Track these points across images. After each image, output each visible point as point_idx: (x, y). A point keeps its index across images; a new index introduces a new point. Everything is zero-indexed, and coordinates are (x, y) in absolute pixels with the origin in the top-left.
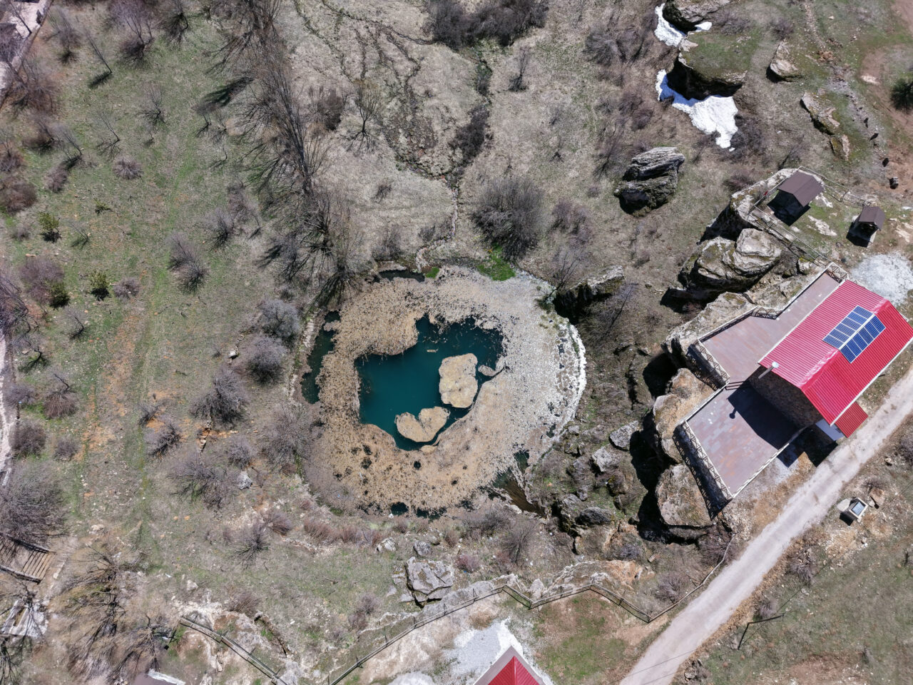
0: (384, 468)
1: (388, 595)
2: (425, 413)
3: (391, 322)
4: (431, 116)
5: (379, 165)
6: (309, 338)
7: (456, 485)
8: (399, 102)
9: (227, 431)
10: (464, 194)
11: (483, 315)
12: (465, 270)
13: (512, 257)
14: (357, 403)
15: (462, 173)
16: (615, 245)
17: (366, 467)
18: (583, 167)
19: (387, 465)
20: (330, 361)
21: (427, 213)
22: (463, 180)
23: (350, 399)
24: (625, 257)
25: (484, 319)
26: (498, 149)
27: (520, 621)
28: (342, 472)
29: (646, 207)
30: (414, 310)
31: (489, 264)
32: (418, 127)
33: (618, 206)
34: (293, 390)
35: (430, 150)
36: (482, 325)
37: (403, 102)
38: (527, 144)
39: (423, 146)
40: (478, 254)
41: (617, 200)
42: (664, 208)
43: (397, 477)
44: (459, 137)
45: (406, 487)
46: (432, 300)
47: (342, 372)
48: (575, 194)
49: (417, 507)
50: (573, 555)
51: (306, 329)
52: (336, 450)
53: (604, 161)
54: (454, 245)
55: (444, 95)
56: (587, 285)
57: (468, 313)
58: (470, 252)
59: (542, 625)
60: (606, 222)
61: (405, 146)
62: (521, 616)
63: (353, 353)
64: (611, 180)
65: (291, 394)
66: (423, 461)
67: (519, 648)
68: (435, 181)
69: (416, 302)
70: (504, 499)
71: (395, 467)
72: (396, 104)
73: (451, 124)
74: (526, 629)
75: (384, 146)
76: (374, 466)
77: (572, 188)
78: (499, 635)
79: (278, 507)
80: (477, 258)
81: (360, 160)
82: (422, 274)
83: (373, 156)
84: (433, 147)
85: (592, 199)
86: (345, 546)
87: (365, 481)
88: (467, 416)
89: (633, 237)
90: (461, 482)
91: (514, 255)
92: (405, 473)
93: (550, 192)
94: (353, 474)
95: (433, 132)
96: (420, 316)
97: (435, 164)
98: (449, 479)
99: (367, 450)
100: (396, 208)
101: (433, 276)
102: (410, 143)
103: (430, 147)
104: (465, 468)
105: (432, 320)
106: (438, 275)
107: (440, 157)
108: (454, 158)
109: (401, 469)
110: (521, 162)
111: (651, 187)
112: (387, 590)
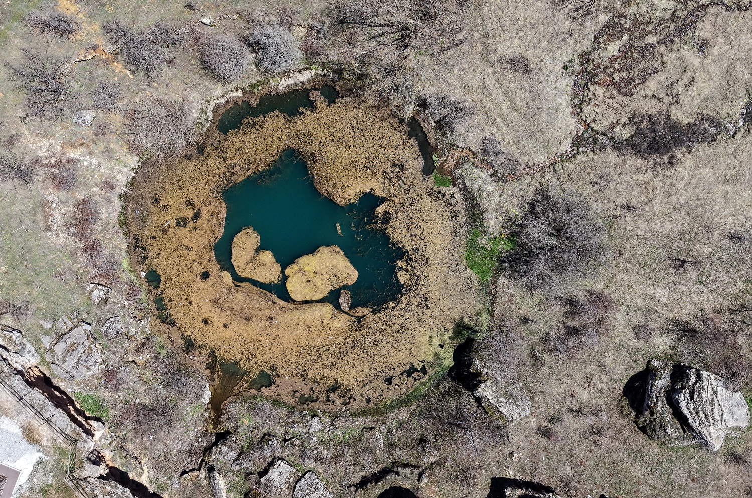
0: (186, 242)
1: (42, 322)
2: (267, 257)
3: (355, 164)
4: (669, 67)
5: (556, 39)
6: (291, 81)
7: (203, 325)
8: (670, 12)
9: (126, 67)
10: (570, 166)
11: (414, 264)
12: (462, 218)
13: (507, 265)
14: (240, 178)
15: (602, 149)
16: (565, 391)
17: (179, 224)
18: (678, 303)
19: (190, 244)
20: (275, 122)
21: (518, 134)
22: (591, 155)
23: (242, 168)
24: (551, 411)
25: (409, 268)
26: (657, 182)
27: (49, 469)
28: (163, 202)
29: (633, 413)
30: (382, 183)
31: (484, 242)
32: (641, 59)
33: (632, 372)
34: (223, 100)
35: (614, 92)
36: (401, 269)
37: (673, 17)
38: (682, 217)
39: (617, 79)
40: (492, 222)
41: (642, 367)
42: (640, 438)
43: (184, 261)
44: (652, 121)
45: (178, 275)
46: (406, 196)
47: (269, 141)
48: (630, 309)
49: (164, 296)
50: (178, 474)
51: (300, 72)
52: (181, 183)
53: (700, 326)
54: (490, 188)
55: (712, 68)
56: (481, 382)
57: (407, 245)
58: (490, 211)
59: (53, 492)
60: (601, 365)
61: (605, 55)
62: (55, 468)
63: (297, 141)
64: (671, 348)
65: (218, 102)
66: (212, 280)
67: (22, 479)
68: (572, 121)
69: (393, 180)
70: (212, 380)
71: (192, 253)
72: (665, 10)
73: (667, 100)
74: (44, 479)
75: (591, 27)
76: (184, 231)
77: (639, 301)
78: (26, 456)
79: (85, 164)
80: (486, 224)
81: (550, 12)
82: (435, 168)
83: (567, 23)
84: (620, 93)
85: (631, 334)
86: (79, 252)
87: (164, 231)
88: (281, 303)
89: (586, 410)
90: (209, 328)
91: (511, 267)
92: (191, 267)
93: (620, 276)
94: (166, 214)
95: (643, 83)
96: (378, 193)
97: (596, 109)
98: (207, 315)
99: (197, 215)
100: (506, 94)
101: (438, 182)
102: (613, 59)
103: (619, 90)
104: (225, 326)
105: (380, 210)
106: (443, 189)
107: (609, 111)
108: (617, 129)
109: (193, 261)
110: (650, 221)
111: (657, 415)
112: (45, 318)
